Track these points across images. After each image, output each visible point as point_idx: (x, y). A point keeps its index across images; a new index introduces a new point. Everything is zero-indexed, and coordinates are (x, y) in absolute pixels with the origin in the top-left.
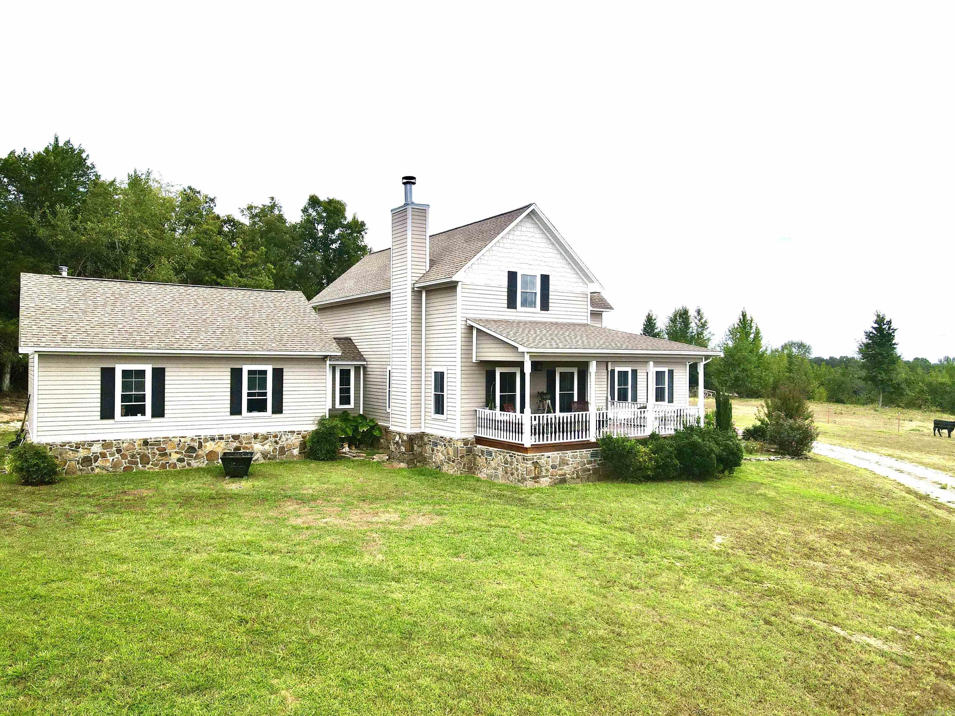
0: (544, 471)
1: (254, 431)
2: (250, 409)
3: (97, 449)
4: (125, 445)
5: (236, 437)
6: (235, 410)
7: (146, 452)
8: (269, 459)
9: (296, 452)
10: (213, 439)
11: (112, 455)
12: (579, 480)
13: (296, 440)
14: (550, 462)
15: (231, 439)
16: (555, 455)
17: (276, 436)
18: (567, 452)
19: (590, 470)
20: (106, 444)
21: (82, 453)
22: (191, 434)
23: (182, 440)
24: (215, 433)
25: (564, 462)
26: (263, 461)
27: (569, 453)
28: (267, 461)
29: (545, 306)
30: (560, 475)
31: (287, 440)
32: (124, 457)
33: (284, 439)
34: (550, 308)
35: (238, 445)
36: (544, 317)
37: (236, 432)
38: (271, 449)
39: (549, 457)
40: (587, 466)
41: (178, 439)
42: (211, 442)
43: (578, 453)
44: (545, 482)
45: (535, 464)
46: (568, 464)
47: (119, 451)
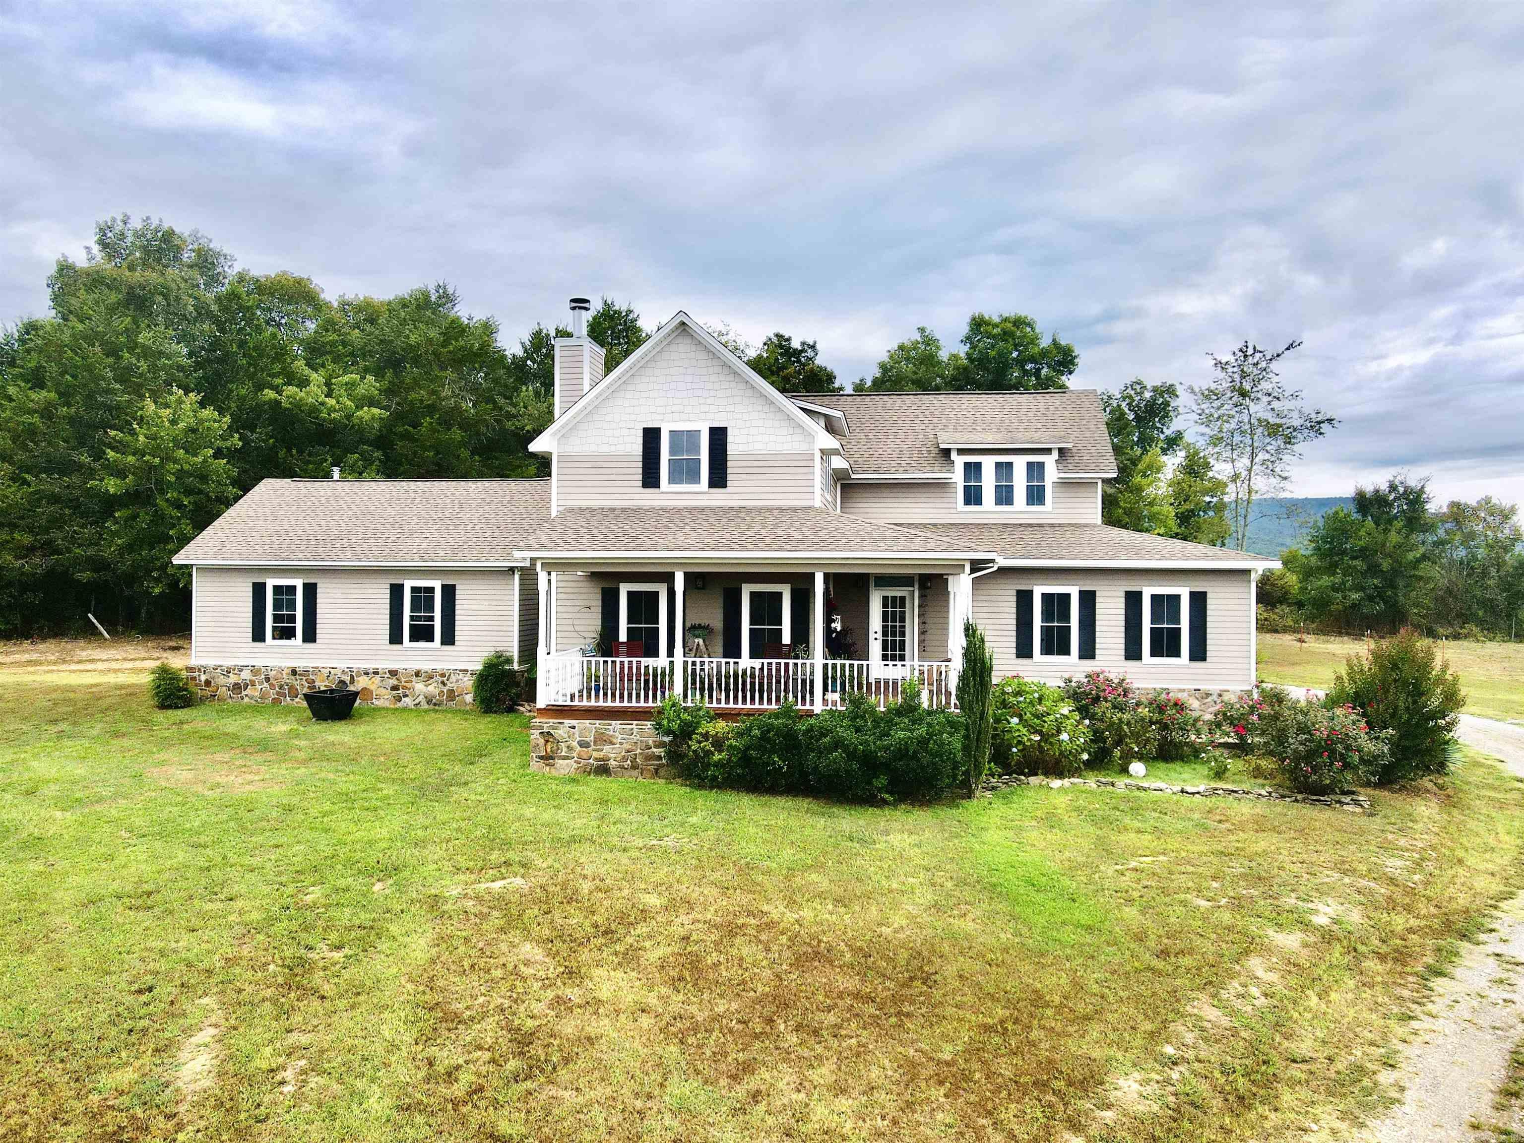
0: (565, 749)
1: (416, 666)
2: (414, 638)
3: (246, 675)
4: (274, 673)
5: (393, 673)
6: (395, 638)
7: (295, 683)
8: (435, 704)
9: (469, 698)
10: (367, 674)
11: (261, 683)
12: (636, 773)
13: (468, 682)
14: (577, 736)
15: (388, 675)
16: (588, 727)
17: (443, 675)
18: (613, 722)
19: (660, 758)
20: (255, 671)
21: (233, 679)
22: (343, 665)
23: (333, 671)
24: (370, 666)
25: (602, 739)
26: (426, 707)
27: (616, 724)
28: (432, 707)
29: (718, 479)
30: (596, 759)
31: (457, 681)
32: (272, 686)
33: (453, 678)
34: (729, 483)
35: (396, 682)
36: (719, 498)
37: (393, 666)
38: (437, 691)
39: (574, 728)
40: (654, 750)
41: (327, 670)
42: (365, 677)
43: (634, 726)
44: (565, 767)
45: (548, 736)
46: (612, 743)
47: (267, 679)
